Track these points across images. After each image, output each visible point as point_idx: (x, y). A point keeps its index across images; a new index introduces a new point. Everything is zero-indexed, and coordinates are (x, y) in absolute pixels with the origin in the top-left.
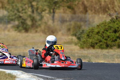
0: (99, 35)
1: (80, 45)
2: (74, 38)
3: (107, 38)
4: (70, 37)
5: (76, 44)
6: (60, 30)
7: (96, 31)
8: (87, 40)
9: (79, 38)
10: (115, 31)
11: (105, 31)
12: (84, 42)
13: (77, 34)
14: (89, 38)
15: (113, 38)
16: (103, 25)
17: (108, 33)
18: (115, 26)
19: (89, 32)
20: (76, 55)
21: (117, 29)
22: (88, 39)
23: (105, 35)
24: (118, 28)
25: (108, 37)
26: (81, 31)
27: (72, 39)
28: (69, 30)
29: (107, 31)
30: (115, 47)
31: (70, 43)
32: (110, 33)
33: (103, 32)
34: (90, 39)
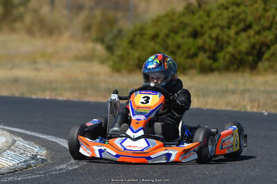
0: (156, 43)
1: (111, 63)
2: (100, 49)
3: (175, 49)
4: (90, 45)
5: (102, 62)
7: (150, 31)
8: (128, 54)
9: (110, 49)
10: (195, 35)
11: (172, 34)
12: (122, 58)
13: (107, 39)
14: (133, 48)
15: (189, 49)
16: (166, 20)
17: (178, 39)
18: (196, 22)
19: (135, 35)
20: (103, 86)
21: (199, 28)
22: (132, 51)
23: (170, 42)
24: (202, 26)
25: (179, 47)
26: (115, 32)
27: (93, 50)
28: (88, 28)
29: (176, 33)
30: (193, 71)
31: (89, 58)
32: (183, 37)
33: (167, 36)
34: (136, 49)
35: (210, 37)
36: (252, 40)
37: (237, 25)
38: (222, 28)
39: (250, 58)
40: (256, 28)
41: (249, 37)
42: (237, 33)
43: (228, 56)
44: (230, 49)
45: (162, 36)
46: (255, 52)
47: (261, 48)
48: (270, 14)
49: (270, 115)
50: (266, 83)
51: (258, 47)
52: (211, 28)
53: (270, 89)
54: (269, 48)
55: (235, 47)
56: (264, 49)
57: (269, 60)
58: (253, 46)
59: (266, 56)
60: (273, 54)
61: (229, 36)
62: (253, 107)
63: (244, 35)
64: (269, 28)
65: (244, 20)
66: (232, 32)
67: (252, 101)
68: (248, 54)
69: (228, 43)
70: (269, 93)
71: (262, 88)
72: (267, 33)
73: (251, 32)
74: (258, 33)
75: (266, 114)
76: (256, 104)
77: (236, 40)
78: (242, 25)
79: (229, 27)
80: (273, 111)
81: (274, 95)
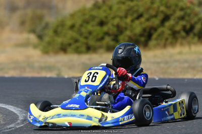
2: (33, 37)
3: (87, 35)
7: (69, 23)
8: (53, 40)
9: (40, 37)
11: (85, 25)
12: (49, 43)
13: (38, 30)
14: (57, 36)
15: (98, 35)
17: (90, 27)
19: (58, 26)
20: (37, 65)
21: (104, 19)
22: (56, 38)
23: (84, 30)
24: (106, 17)
25: (90, 33)
26: (43, 25)
29: (88, 23)
30: (102, 51)
31: (26, 45)
32: (93, 26)
33: (81, 25)
35: (113, 25)
36: (144, 26)
37: (132, 15)
38: (121, 18)
39: (143, 39)
40: (146, 16)
41: (141, 23)
42: (133, 21)
43: (126, 38)
44: (128, 33)
45: (77, 26)
46: (146, 34)
47: (150, 31)
48: (155, 5)
49: (160, 79)
50: (155, 56)
51: (148, 30)
52: (113, 18)
53: (159, 60)
54: (155, 29)
55: (131, 31)
56: (152, 31)
57: (156, 39)
58: (144, 30)
59: (154, 36)
60: (159, 35)
61: (126, 24)
63: (137, 22)
64: (156, 16)
65: (137, 11)
66: (128, 20)
68: (141, 35)
69: (126, 29)
70: (158, 63)
71: (152, 60)
72: (154, 20)
73: (142, 20)
74: (148, 20)
75: (157, 79)
77: (131, 26)
78: (135, 15)
79: (126, 17)
80: (162, 76)
81: (162, 65)
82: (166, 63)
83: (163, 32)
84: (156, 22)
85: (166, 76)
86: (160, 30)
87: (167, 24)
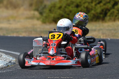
0: (61, 10)
1: (41, 20)
2: (37, 13)
3: (69, 13)
4: (32, 12)
5: (38, 19)
6: (22, 6)
7: (58, 5)
8: (49, 15)
9: (41, 13)
10: (77, 6)
11: (67, 6)
12: (46, 17)
13: (40, 9)
17: (70, 8)
19: (51, 7)
20: (39, 30)
23: (67, 10)
24: (80, 2)
25: (71, 12)
26: (43, 6)
27: (34, 14)
28: (31, 5)
29: (69, 6)
31: (32, 18)
32: (72, 7)
33: (65, 7)
34: (52, 13)
35: (84, 7)
36: (102, 8)
37: (95, 1)
38: (89, 3)
39: (102, 16)
40: (104, 2)
41: (101, 6)
42: (96, 5)
43: (92, 15)
44: (93, 12)
45: (63, 7)
46: (103, 13)
47: (106, 11)
49: (111, 40)
50: (109, 26)
51: (104, 10)
52: (84, 3)
53: (111, 28)
54: (109, 11)
55: (95, 11)
56: (107, 11)
57: (110, 16)
58: (103, 10)
59: (109, 14)
60: (111, 14)
61: (92, 6)
62: (103, 37)
63: (98, 6)
64: (109, 2)
66: (93, 4)
67: (103, 34)
68: (101, 13)
69: (92, 9)
70: (110, 30)
71: (107, 28)
72: (108, 4)
73: (102, 4)
74: (105, 4)
75: (109, 39)
76: (105, 35)
77: (95, 8)
78: (97, 2)
79: (92, 2)
80: (112, 38)
81: (113, 31)
82: (115, 30)
83: (113, 12)
84: (109, 6)
85: (115, 38)
86: (112, 11)
87: (116, 7)
